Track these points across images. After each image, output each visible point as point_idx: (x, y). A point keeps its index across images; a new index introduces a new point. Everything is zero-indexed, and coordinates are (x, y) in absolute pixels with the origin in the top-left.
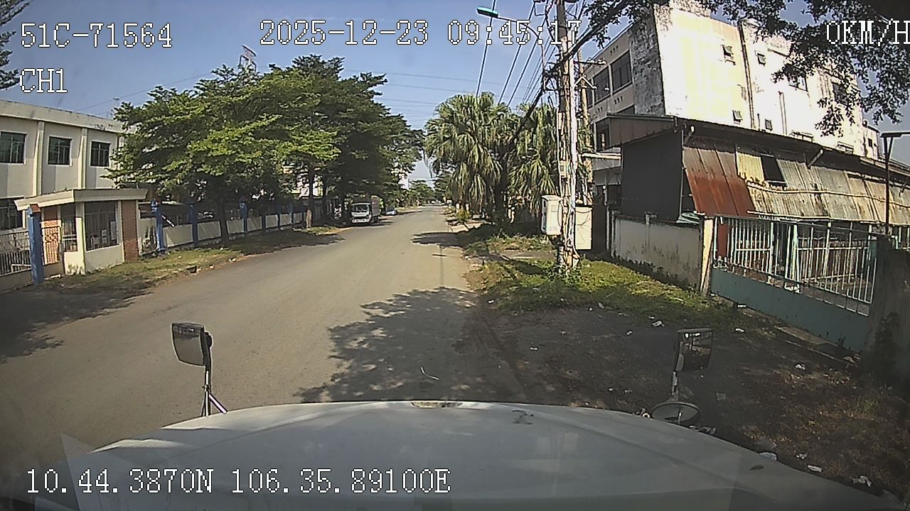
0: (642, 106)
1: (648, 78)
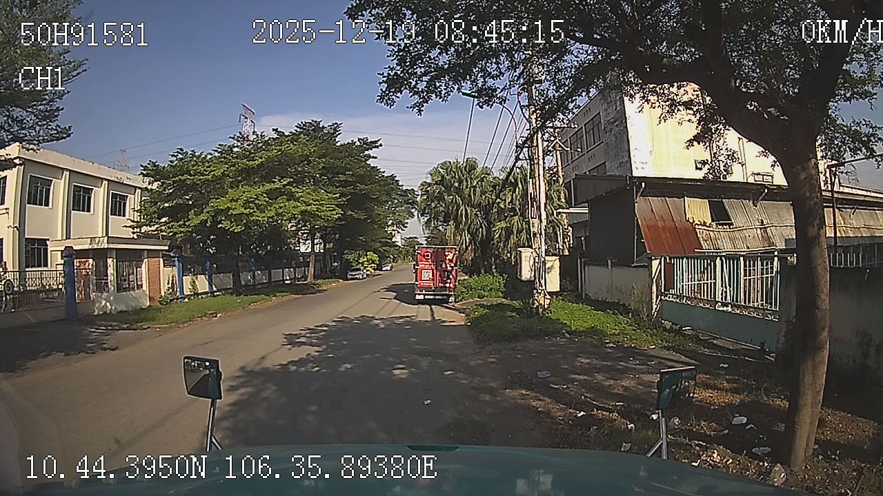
0: (611, 163)
1: (616, 137)
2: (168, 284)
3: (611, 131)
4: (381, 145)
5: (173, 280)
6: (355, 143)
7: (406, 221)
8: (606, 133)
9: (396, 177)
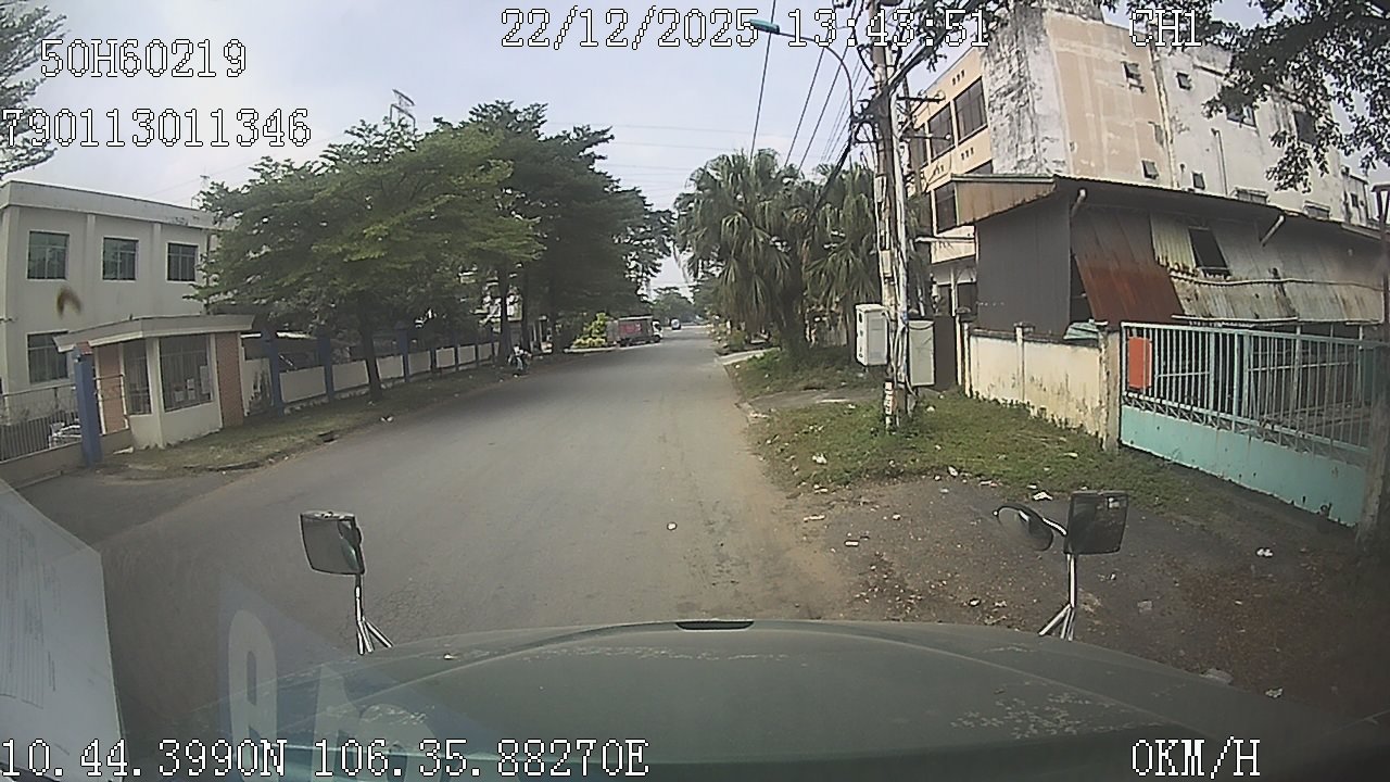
0: (1003, 161)
1: (1012, 119)
2: (255, 387)
3: (1001, 108)
4: (612, 137)
5: (263, 380)
6: (569, 135)
7: (658, 261)
8: (993, 111)
9: (640, 191)
